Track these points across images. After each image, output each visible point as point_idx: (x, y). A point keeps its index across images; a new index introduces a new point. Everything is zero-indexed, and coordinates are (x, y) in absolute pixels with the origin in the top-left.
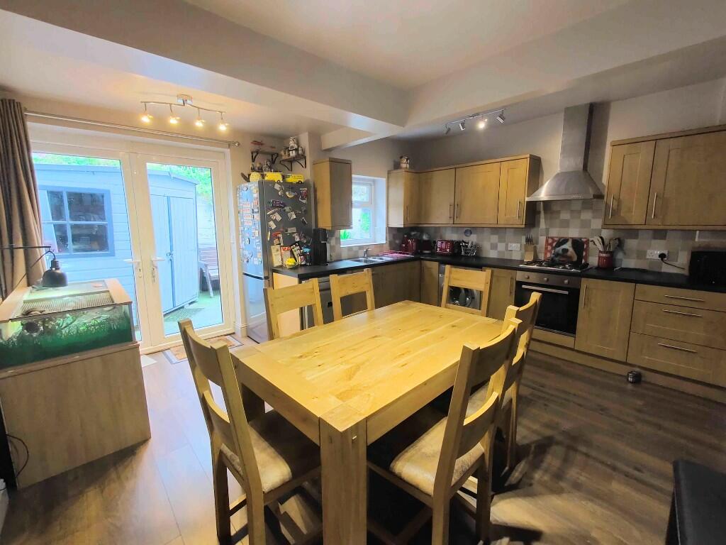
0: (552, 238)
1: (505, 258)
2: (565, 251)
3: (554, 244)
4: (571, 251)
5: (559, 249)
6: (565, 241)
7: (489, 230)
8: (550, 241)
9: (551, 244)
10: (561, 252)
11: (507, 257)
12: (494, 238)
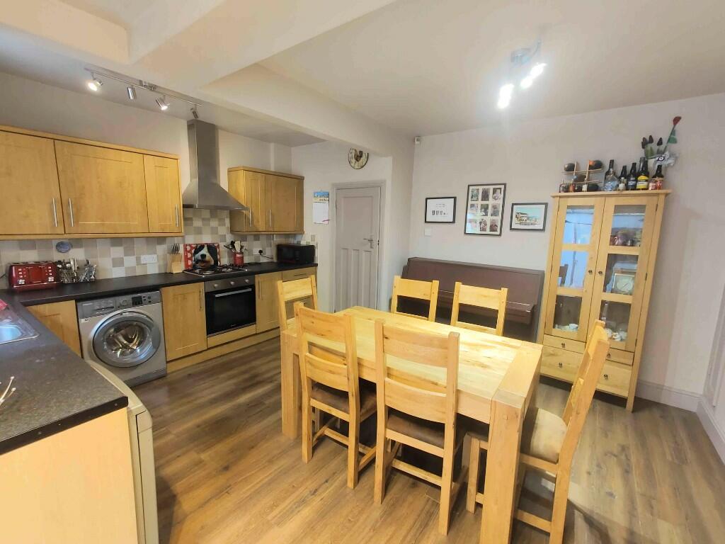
0: (190, 245)
1: (137, 274)
2: (203, 256)
3: (193, 251)
4: (208, 257)
5: (198, 256)
6: (202, 247)
7: (108, 241)
8: (188, 248)
9: (190, 252)
10: (200, 258)
11: (139, 272)
12: (117, 252)
